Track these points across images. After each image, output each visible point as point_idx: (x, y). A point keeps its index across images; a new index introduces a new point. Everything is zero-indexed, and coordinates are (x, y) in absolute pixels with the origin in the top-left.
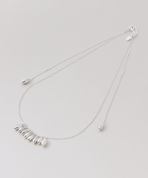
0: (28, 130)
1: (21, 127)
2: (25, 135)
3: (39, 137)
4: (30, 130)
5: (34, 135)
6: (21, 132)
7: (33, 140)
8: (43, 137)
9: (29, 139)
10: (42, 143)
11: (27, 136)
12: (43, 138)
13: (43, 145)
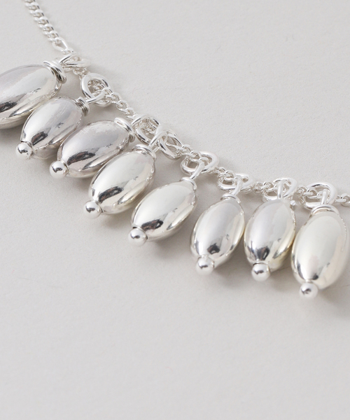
0: (121, 123)
1: (42, 101)
2: (101, 185)
3: (253, 197)
4: (151, 124)
5: (199, 181)
6: (53, 154)
7: (203, 235)
8: (297, 197)
9: (156, 224)
10: (304, 260)
11: (127, 196)
12: (302, 207)
13: (320, 283)
